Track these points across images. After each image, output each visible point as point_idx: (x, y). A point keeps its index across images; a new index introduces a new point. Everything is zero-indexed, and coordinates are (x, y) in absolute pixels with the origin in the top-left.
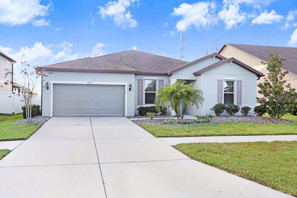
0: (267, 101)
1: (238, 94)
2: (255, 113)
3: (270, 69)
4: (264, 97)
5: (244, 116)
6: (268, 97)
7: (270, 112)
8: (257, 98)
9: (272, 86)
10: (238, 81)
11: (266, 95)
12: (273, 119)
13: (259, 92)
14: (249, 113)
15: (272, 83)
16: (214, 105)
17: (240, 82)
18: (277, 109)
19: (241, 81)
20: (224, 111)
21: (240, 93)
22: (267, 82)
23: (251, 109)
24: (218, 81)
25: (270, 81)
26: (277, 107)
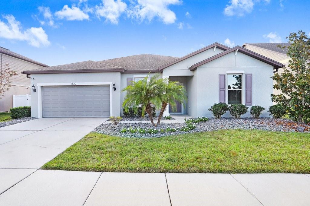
0: (287, 99)
1: (246, 91)
2: (270, 114)
3: (291, 54)
4: (282, 93)
5: (255, 118)
6: (289, 93)
7: (292, 114)
8: (272, 95)
9: (296, 78)
10: (247, 75)
11: (285, 91)
12: (297, 124)
13: (274, 87)
14: (262, 114)
15: (296, 74)
16: (212, 105)
17: (249, 76)
18: (304, 110)
19: (251, 75)
20: (226, 112)
21: (249, 89)
22: (288, 73)
23: (264, 109)
24: (220, 75)
25: (293, 70)
26: (303, 107)
